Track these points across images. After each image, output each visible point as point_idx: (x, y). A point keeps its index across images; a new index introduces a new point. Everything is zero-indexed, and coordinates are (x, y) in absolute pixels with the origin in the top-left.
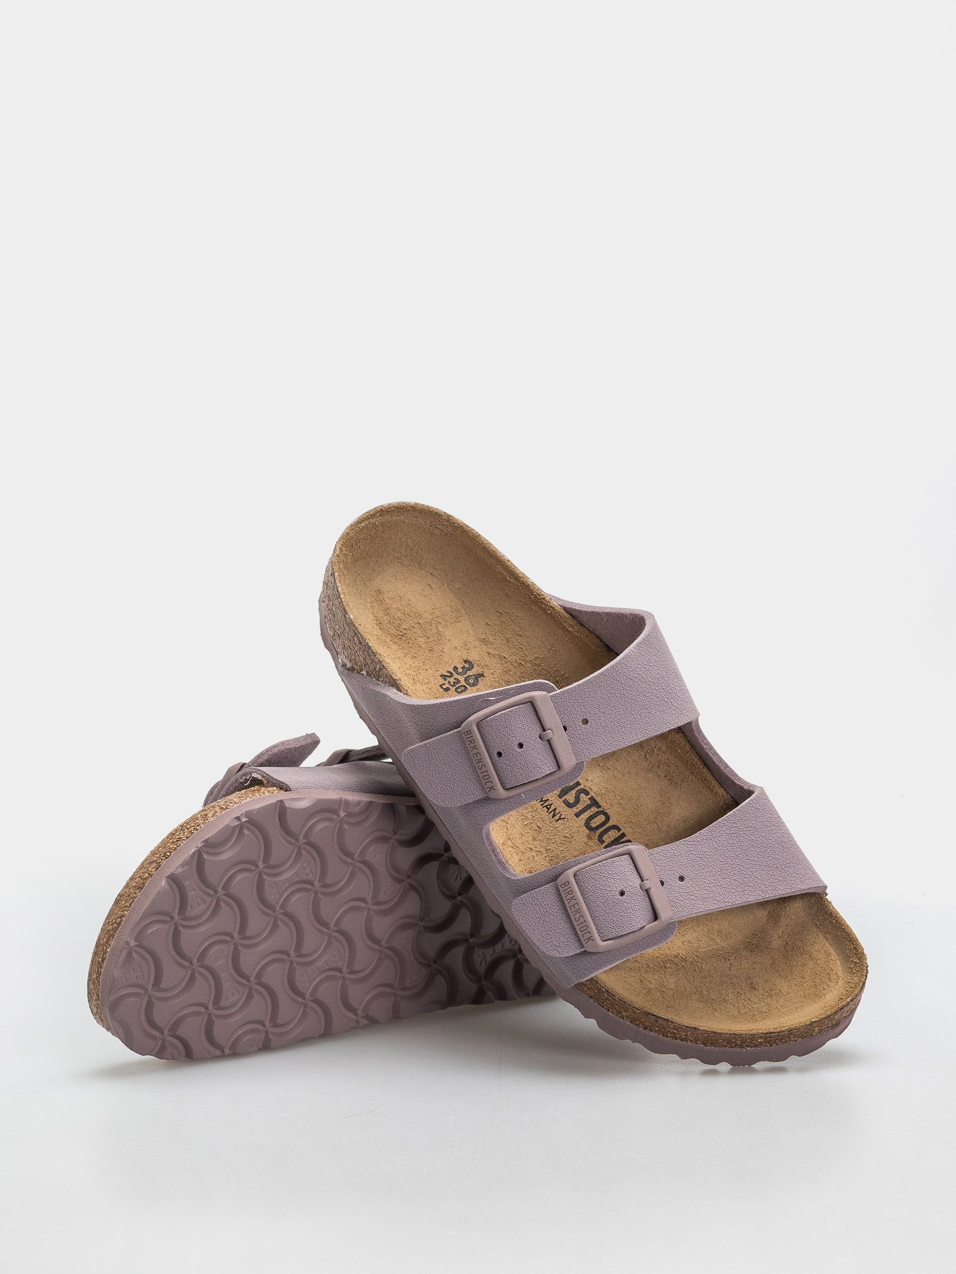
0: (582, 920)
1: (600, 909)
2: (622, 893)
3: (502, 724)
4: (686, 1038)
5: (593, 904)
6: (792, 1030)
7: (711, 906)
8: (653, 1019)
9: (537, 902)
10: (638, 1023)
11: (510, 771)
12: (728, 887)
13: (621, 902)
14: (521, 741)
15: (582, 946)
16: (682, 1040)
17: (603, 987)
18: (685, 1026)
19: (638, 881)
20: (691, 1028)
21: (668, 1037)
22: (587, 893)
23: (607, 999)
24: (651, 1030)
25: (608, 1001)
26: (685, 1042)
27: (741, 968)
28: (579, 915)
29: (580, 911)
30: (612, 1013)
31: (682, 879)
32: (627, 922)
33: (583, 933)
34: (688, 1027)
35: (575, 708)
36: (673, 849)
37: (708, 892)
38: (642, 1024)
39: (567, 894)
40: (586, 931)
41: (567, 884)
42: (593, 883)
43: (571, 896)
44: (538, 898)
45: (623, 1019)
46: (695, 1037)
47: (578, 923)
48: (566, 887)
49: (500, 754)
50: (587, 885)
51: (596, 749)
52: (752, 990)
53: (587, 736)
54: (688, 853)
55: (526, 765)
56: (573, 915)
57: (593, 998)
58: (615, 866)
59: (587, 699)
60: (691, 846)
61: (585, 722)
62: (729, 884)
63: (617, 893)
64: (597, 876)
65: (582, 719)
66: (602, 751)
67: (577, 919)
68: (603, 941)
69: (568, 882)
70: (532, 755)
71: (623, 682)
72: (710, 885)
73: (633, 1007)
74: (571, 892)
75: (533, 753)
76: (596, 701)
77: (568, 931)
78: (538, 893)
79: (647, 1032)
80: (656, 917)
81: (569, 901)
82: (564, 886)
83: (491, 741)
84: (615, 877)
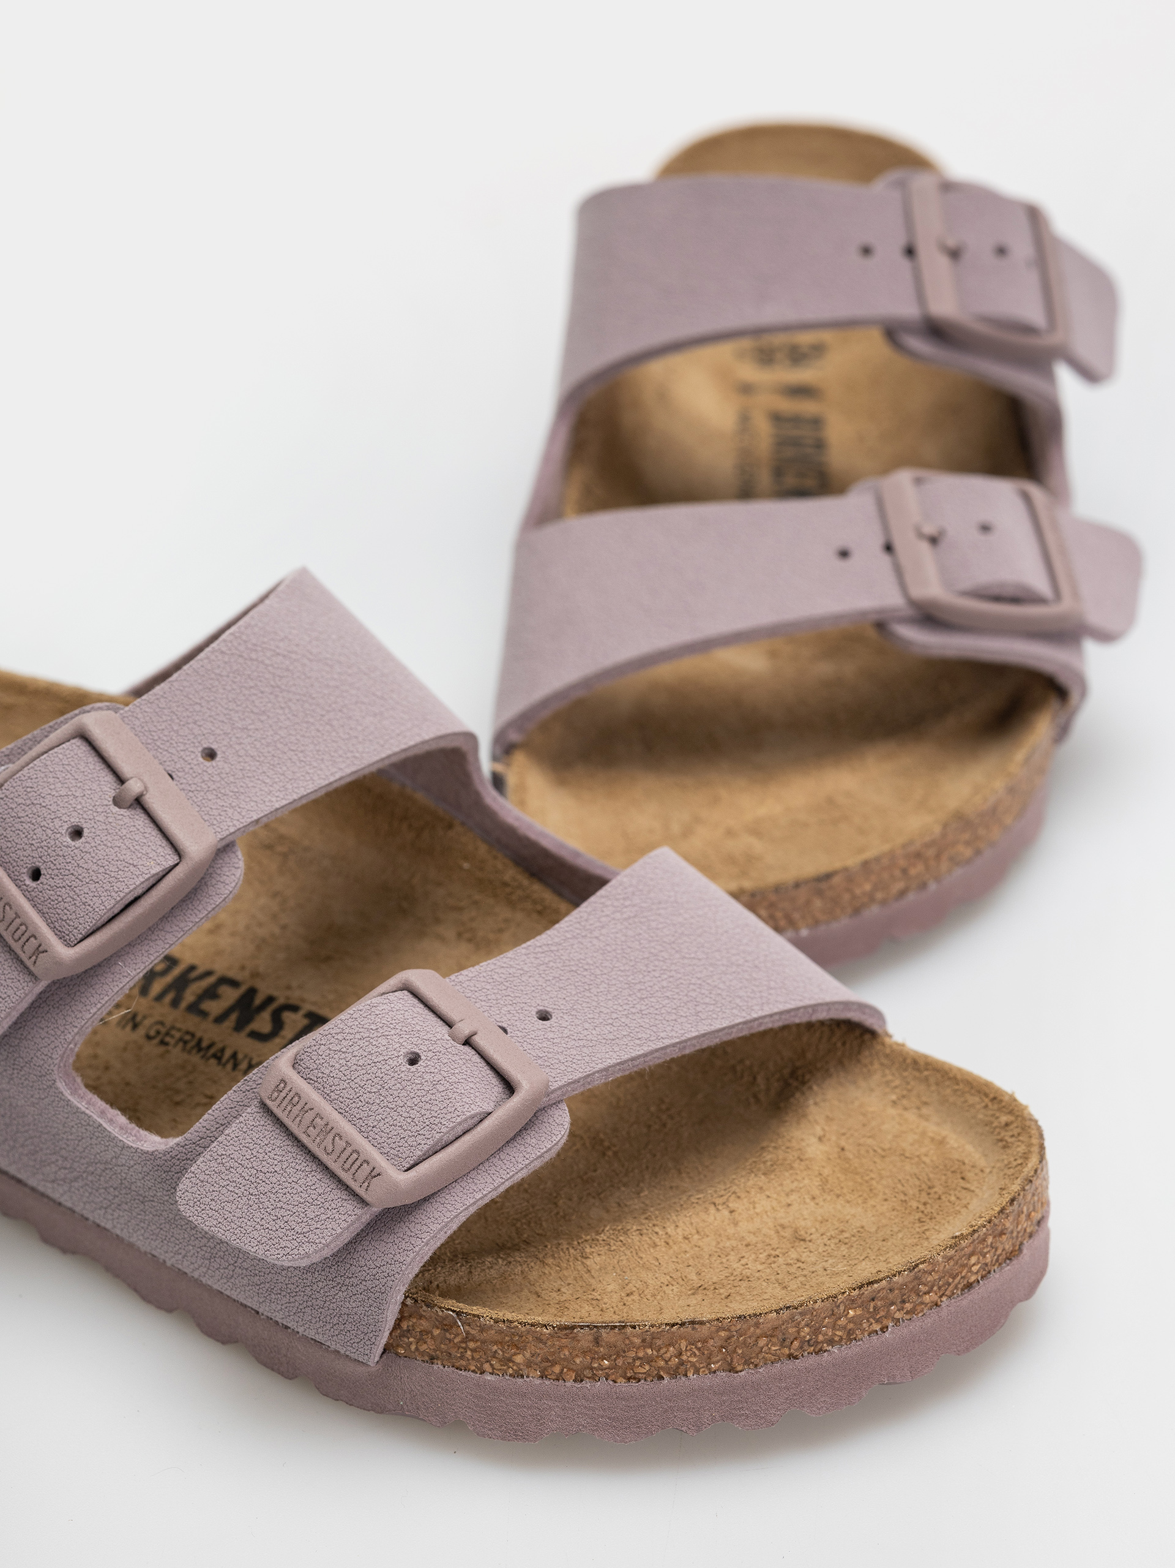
0: (341, 1144)
1: (374, 1108)
2: (414, 1060)
3: (20, 801)
4: (682, 1363)
5: (354, 1105)
6: (917, 1265)
7: (632, 1051)
8: (585, 1338)
9: (232, 1163)
10: (557, 1369)
11: (69, 899)
12: (656, 1012)
13: (417, 1075)
14: (75, 820)
15: (363, 1202)
16: (674, 1374)
17: (448, 1309)
18: (667, 1324)
19: (445, 1029)
20: (683, 1324)
21: (639, 1381)
22: (333, 1088)
23: (468, 1338)
24: (594, 1378)
25: (472, 1345)
26: (683, 1379)
27: (757, 1214)
28: (331, 1136)
29: (329, 1127)
30: (492, 1374)
31: (544, 1016)
32: (445, 1111)
33: (353, 1170)
34: (673, 1325)
35: (177, 732)
36: (504, 965)
37: (615, 1029)
38: (569, 1369)
39: (289, 1108)
40: (358, 1163)
41: (282, 1085)
42: (341, 1062)
43: (299, 1107)
44: (229, 1152)
45: (522, 1376)
46: (699, 1349)
47: (334, 1156)
48: (283, 1094)
49: (36, 875)
50: (327, 1072)
51: (253, 804)
52: (797, 1244)
53: (223, 783)
54: (542, 968)
55: (102, 870)
56: (319, 1145)
57: (438, 1358)
58: (378, 1012)
59: (197, 708)
60: (543, 955)
61: (211, 755)
62: (657, 1007)
63: (403, 1060)
64: (344, 1043)
65: (200, 749)
66: (267, 804)
67: (330, 1148)
68: (406, 1171)
69: (283, 1081)
70: (109, 845)
71: (267, 662)
72: (614, 1016)
73: (532, 1325)
74: (296, 1099)
75: (110, 839)
76: (220, 708)
77: (322, 1185)
78: (225, 1142)
79: (587, 1384)
80: (509, 1087)
81: (298, 1119)
82: (276, 1094)
83: (8, 851)
84: (387, 1033)
